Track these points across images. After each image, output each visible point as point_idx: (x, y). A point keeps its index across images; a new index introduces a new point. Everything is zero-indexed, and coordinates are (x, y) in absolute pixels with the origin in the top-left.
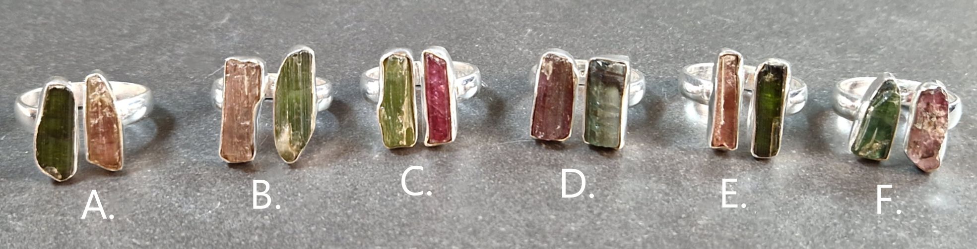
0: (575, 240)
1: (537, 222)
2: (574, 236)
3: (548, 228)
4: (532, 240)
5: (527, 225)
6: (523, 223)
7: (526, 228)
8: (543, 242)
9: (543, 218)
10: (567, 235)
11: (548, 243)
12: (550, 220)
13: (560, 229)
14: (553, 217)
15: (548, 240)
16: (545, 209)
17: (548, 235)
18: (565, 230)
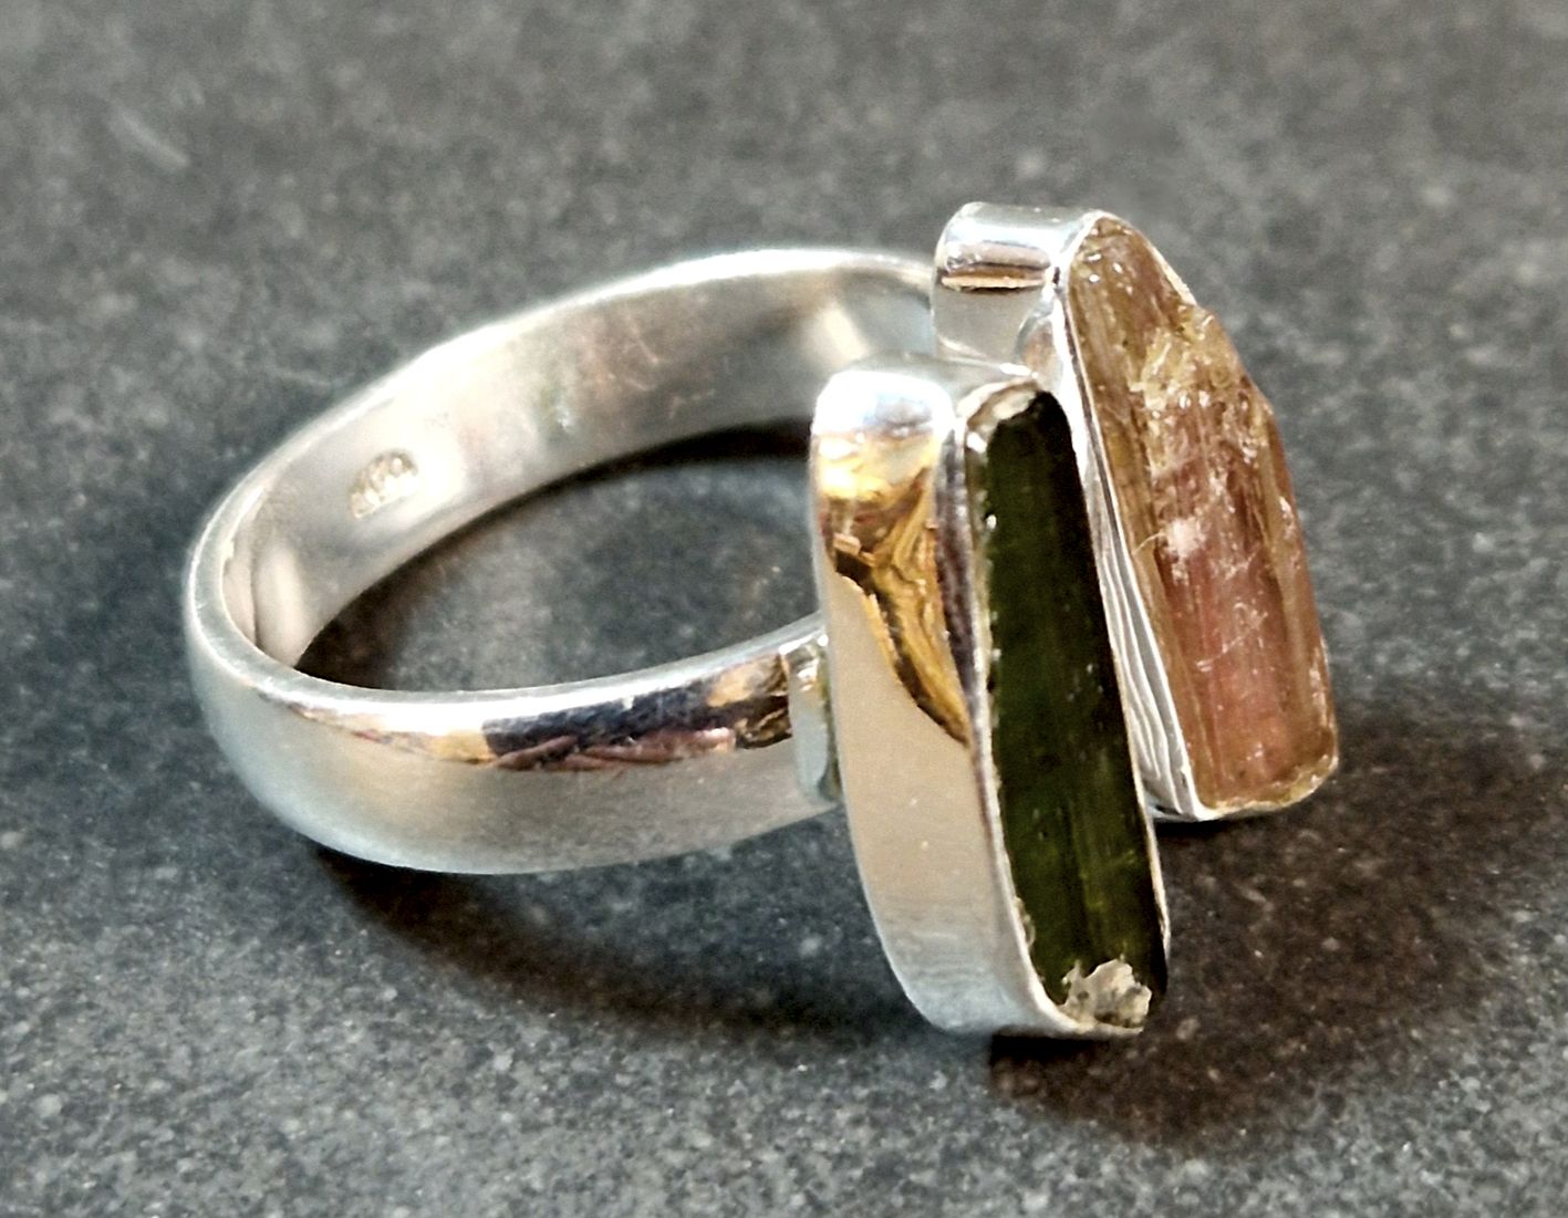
0: (1518, 341)
1: (1334, 219)
2: (1519, 317)
3: (1385, 258)
4: (1271, 319)
5: (1277, 233)
6: (1256, 216)
7: (1265, 249)
8: (1324, 338)
9: (1378, 193)
10: (1484, 310)
11: (1354, 342)
12: (1412, 208)
13: (1453, 271)
14: (1437, 196)
15: (1362, 326)
16: (1414, 151)
17: (1373, 301)
18: (1476, 279)
